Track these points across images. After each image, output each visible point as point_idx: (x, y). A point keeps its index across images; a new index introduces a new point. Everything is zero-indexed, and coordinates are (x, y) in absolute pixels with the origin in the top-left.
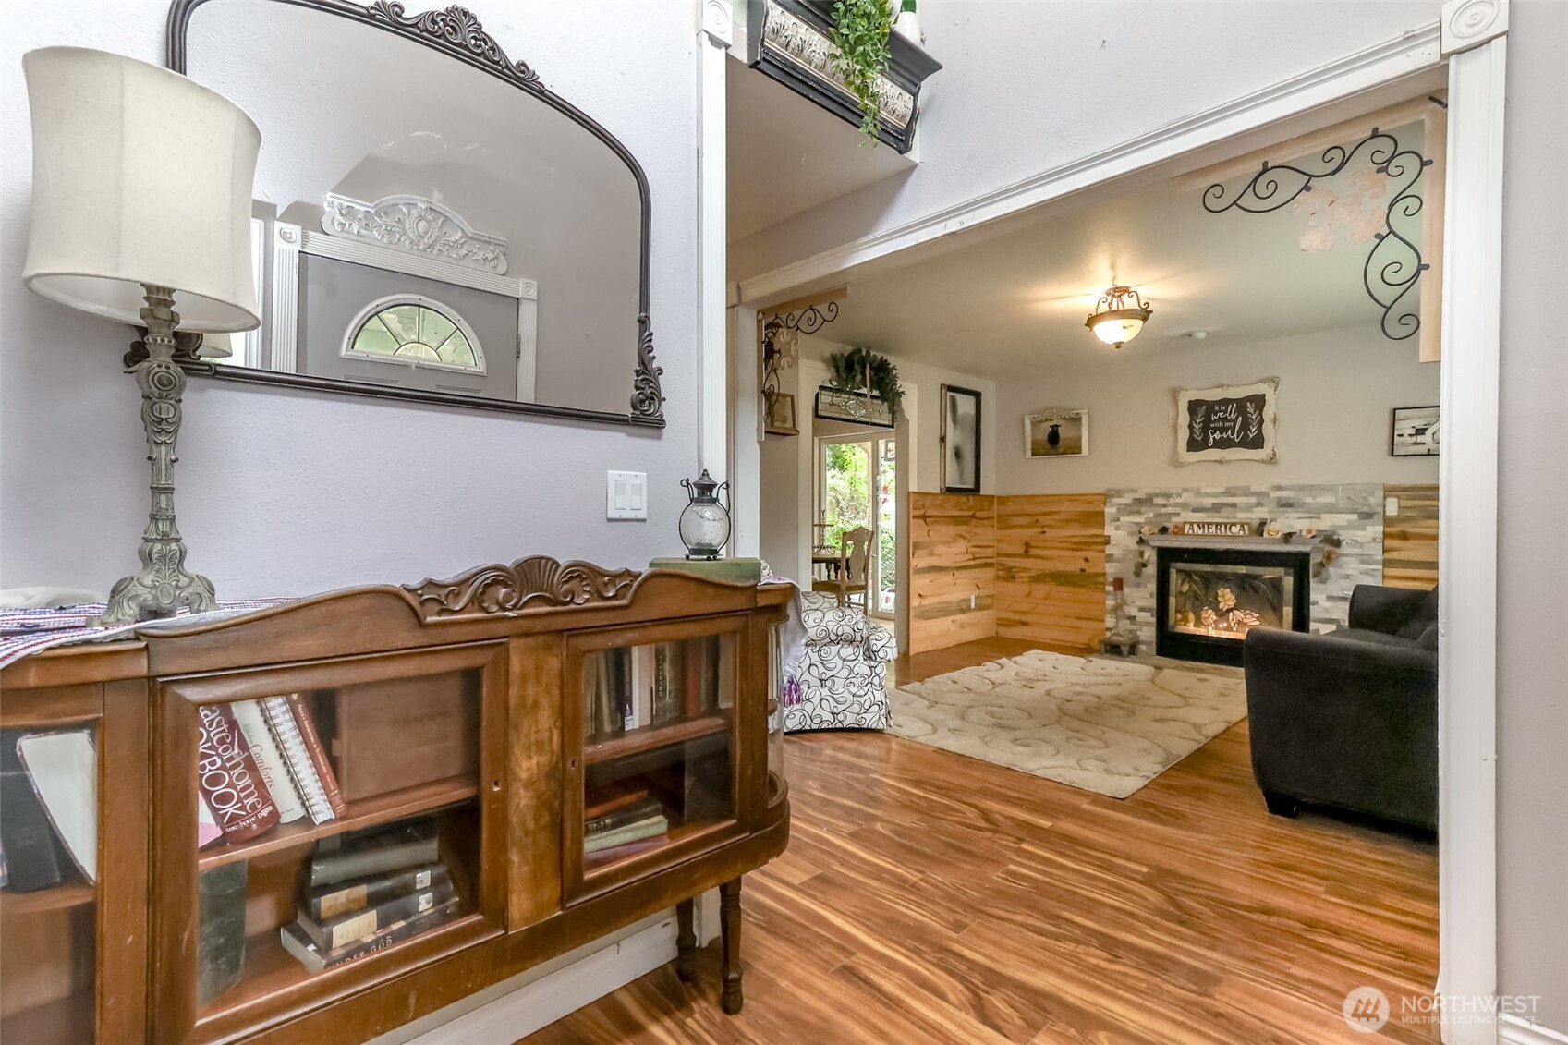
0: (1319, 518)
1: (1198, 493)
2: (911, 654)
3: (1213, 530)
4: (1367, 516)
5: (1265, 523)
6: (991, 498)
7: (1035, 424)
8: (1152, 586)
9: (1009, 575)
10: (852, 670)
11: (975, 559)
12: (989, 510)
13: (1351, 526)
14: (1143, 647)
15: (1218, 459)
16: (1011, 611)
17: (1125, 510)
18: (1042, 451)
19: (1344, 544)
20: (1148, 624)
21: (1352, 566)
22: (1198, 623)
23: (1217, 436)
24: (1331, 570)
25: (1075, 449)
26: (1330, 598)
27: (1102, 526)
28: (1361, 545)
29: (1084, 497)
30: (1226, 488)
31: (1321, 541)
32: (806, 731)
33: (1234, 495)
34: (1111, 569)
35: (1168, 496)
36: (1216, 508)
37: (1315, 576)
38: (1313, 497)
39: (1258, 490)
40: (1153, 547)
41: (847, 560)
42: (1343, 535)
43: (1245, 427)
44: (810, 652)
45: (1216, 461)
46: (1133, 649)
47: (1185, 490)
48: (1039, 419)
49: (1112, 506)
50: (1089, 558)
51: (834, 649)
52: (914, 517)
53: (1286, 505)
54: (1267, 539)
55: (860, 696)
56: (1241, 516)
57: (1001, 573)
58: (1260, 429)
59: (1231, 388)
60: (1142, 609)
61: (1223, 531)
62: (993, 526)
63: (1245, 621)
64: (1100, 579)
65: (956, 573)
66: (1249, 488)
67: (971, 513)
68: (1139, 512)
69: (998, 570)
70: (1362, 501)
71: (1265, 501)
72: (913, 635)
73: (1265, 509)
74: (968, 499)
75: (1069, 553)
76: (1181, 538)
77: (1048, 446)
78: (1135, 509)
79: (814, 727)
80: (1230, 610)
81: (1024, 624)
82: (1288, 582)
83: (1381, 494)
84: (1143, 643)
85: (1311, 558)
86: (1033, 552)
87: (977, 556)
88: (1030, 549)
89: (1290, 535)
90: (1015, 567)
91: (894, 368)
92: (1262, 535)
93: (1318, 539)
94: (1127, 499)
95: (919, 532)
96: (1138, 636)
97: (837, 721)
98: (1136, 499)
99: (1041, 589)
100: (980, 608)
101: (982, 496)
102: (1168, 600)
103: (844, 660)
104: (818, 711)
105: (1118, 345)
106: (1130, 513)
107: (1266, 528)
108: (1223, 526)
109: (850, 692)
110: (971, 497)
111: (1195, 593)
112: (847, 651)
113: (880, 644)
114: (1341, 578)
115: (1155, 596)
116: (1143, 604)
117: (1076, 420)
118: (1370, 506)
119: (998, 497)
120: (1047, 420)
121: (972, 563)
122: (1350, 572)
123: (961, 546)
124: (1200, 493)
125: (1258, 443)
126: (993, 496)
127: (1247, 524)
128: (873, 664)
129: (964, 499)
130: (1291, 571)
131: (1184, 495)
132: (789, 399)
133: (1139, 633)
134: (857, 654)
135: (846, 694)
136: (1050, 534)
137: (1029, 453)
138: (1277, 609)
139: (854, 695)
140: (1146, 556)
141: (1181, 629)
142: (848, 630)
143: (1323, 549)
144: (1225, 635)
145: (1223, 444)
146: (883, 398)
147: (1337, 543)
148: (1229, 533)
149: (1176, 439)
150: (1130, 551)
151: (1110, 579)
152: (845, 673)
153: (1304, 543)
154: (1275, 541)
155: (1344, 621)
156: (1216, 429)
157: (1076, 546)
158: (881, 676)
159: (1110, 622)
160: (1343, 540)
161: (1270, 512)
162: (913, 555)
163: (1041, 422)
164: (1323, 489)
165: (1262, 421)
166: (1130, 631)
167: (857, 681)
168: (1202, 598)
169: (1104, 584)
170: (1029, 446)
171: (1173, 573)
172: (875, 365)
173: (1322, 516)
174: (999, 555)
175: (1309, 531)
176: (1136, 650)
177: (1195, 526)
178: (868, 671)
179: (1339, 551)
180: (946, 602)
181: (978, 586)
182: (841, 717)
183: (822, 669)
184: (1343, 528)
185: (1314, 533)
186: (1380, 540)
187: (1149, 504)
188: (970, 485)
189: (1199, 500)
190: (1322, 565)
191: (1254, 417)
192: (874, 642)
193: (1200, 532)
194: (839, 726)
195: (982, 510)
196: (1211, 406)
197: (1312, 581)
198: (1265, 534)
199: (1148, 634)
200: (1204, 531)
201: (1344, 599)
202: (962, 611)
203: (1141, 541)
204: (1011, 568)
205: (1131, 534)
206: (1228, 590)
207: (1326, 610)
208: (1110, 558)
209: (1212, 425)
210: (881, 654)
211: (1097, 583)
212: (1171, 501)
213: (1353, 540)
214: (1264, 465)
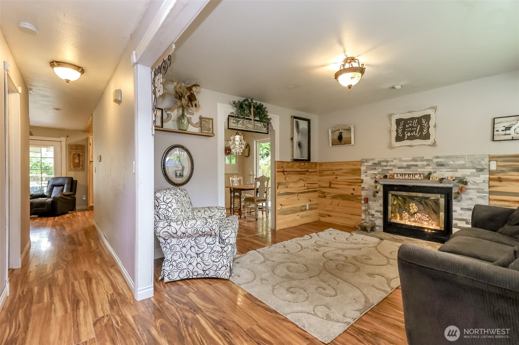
0: (457, 171)
1: (400, 160)
2: (276, 230)
3: (407, 177)
4: (481, 170)
5: (431, 174)
6: (316, 164)
7: (333, 132)
8: (381, 201)
9: (323, 195)
10: (212, 249)
11: (308, 189)
12: (315, 168)
13: (472, 175)
14: (377, 228)
15: (409, 145)
16: (324, 210)
17: (369, 168)
18: (336, 143)
19: (469, 183)
20: (379, 218)
21: (473, 194)
22: (401, 218)
23: (409, 134)
24: (463, 196)
25: (349, 142)
26: (462, 209)
27: (360, 175)
28: (478, 184)
29: (353, 163)
30: (413, 158)
31: (458, 182)
32: (190, 279)
33: (416, 161)
34: (364, 194)
35: (387, 162)
36: (409, 167)
37: (455, 198)
38: (454, 161)
39: (428, 159)
40: (381, 184)
41: (257, 189)
42: (468, 179)
43: (421, 130)
44: (190, 240)
45: (408, 146)
46: (373, 229)
47: (394, 159)
48: (334, 130)
49: (364, 166)
50: (355, 189)
51: (203, 239)
52: (278, 172)
53: (441, 165)
54: (432, 181)
55: (217, 262)
56: (420, 170)
57: (321, 195)
58: (428, 130)
59: (414, 113)
60: (377, 211)
61: (412, 178)
62: (317, 175)
63: (422, 218)
64: (359, 198)
65: (299, 194)
66: (423, 157)
67: (307, 169)
68: (375, 169)
69: (319, 193)
70: (478, 163)
71: (431, 163)
72: (278, 222)
73: (431, 167)
74: (305, 164)
75: (347, 187)
76: (393, 180)
77: (338, 141)
78: (374, 167)
79: (194, 277)
80: (415, 213)
81: (330, 216)
82: (442, 201)
83: (488, 159)
84: (377, 226)
85: (453, 189)
86: (332, 186)
87: (309, 187)
88: (331, 185)
89: (442, 179)
90: (326, 192)
91: (265, 108)
92: (429, 179)
93: (456, 181)
94: (370, 163)
95: (281, 178)
96: (375, 223)
97: (205, 274)
98: (373, 163)
99: (336, 201)
100: (311, 209)
101: (311, 162)
102: (388, 208)
103: (208, 244)
104: (196, 269)
105: (350, 87)
106: (372, 169)
107: (431, 176)
108: (411, 175)
109: (211, 260)
110: (306, 163)
111: (400, 205)
112: (209, 240)
113: (226, 236)
114: (468, 200)
115: (382, 205)
116: (377, 209)
117: (349, 130)
118: (482, 165)
119: (319, 163)
120: (337, 130)
121: (307, 190)
122: (472, 197)
123: (302, 184)
124: (401, 160)
125: (427, 137)
126: (317, 163)
127: (422, 174)
128: (223, 246)
129: (303, 164)
130: (443, 196)
131: (394, 161)
132: (211, 120)
133: (376, 222)
134: (214, 241)
135: (210, 261)
136: (340, 178)
137: (331, 144)
138: (437, 213)
139: (213, 262)
140: (378, 188)
141: (393, 220)
142: (207, 229)
143: (458, 186)
144: (413, 224)
145: (411, 138)
146: (261, 121)
147: (466, 183)
148: (414, 178)
149: (391, 136)
150: (371, 186)
151: (363, 198)
152: (209, 250)
153: (449, 182)
154: (436, 182)
155: (469, 220)
156: (408, 131)
157: (349, 184)
158: (227, 252)
159: (363, 216)
160: (469, 182)
161: (433, 168)
162: (277, 188)
163: (335, 131)
164: (458, 157)
165: (429, 127)
166: (372, 221)
167: (215, 254)
168: (403, 207)
169: (361, 200)
170: (331, 141)
171: (390, 195)
172: (256, 106)
173: (458, 170)
174: (320, 187)
175: (452, 178)
176: (374, 229)
177: (399, 175)
178: (220, 250)
179: (466, 187)
180: (295, 207)
181: (310, 200)
182: (207, 272)
183: (197, 249)
184: (469, 176)
185: (454, 178)
186: (488, 182)
187: (379, 165)
188: (306, 158)
189: (401, 163)
190: (458, 193)
191: (425, 125)
192: (223, 235)
193: (401, 178)
194: (207, 276)
195: (311, 168)
196: (406, 121)
197: (453, 200)
198: (431, 179)
199: (379, 222)
200: (403, 178)
201: (469, 209)
202: (302, 211)
203: (376, 182)
204: (324, 193)
205: (372, 178)
206: (414, 204)
207: (461, 214)
208: (363, 189)
209: (407, 130)
210: (227, 241)
211: (358, 199)
212: (389, 164)
213: (474, 182)
214: (430, 147)
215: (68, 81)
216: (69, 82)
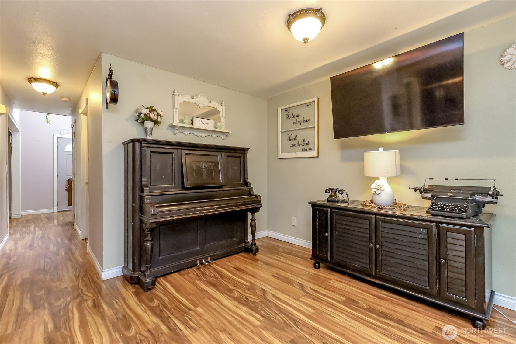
215: (44, 94)
216: (46, 94)
